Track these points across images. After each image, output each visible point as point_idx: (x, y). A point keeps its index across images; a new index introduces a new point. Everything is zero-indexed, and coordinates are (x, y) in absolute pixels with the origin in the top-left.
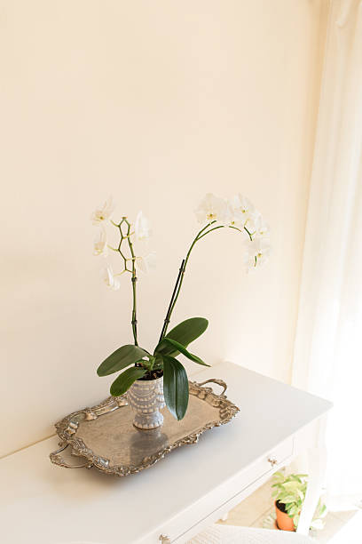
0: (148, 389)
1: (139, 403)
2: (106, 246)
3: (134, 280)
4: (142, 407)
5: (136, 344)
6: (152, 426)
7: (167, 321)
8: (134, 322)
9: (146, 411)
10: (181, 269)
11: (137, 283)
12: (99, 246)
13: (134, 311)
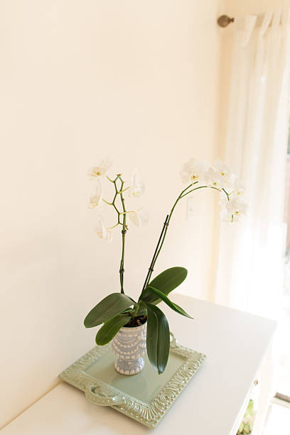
0: (131, 336)
1: (122, 349)
2: (101, 200)
3: (124, 232)
4: (125, 353)
5: (122, 292)
6: (133, 372)
7: (151, 270)
8: (122, 271)
9: (128, 358)
10: (165, 224)
11: (126, 235)
12: (94, 201)
13: (122, 261)
